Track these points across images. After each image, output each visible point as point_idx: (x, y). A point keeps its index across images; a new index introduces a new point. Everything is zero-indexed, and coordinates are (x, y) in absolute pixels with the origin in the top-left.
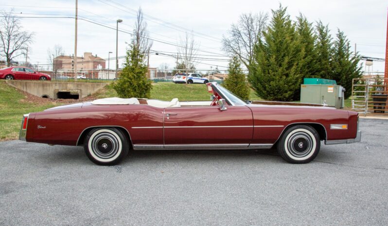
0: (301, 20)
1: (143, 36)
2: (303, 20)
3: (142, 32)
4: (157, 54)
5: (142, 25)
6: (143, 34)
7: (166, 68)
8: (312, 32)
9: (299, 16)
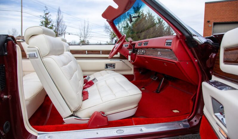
0: (149, 14)
1: (61, 23)
2: (150, 14)
3: (60, 21)
4: (69, 34)
5: (60, 17)
6: (61, 22)
7: (75, 42)
8: (155, 21)
9: (148, 11)
